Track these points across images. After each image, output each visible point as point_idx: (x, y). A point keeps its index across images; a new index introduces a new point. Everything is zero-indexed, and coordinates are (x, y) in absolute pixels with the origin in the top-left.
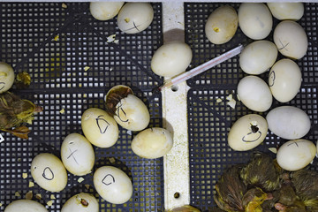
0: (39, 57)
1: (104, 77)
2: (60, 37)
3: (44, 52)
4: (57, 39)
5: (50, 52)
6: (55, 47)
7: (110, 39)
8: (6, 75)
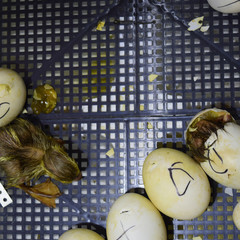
0: (71, 60)
1: (184, 92)
2: (107, 25)
3: (80, 52)
4: (101, 27)
5: (89, 51)
6: (99, 42)
7: (194, 25)
8: (8, 88)
